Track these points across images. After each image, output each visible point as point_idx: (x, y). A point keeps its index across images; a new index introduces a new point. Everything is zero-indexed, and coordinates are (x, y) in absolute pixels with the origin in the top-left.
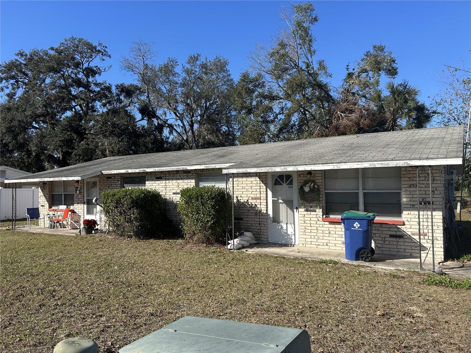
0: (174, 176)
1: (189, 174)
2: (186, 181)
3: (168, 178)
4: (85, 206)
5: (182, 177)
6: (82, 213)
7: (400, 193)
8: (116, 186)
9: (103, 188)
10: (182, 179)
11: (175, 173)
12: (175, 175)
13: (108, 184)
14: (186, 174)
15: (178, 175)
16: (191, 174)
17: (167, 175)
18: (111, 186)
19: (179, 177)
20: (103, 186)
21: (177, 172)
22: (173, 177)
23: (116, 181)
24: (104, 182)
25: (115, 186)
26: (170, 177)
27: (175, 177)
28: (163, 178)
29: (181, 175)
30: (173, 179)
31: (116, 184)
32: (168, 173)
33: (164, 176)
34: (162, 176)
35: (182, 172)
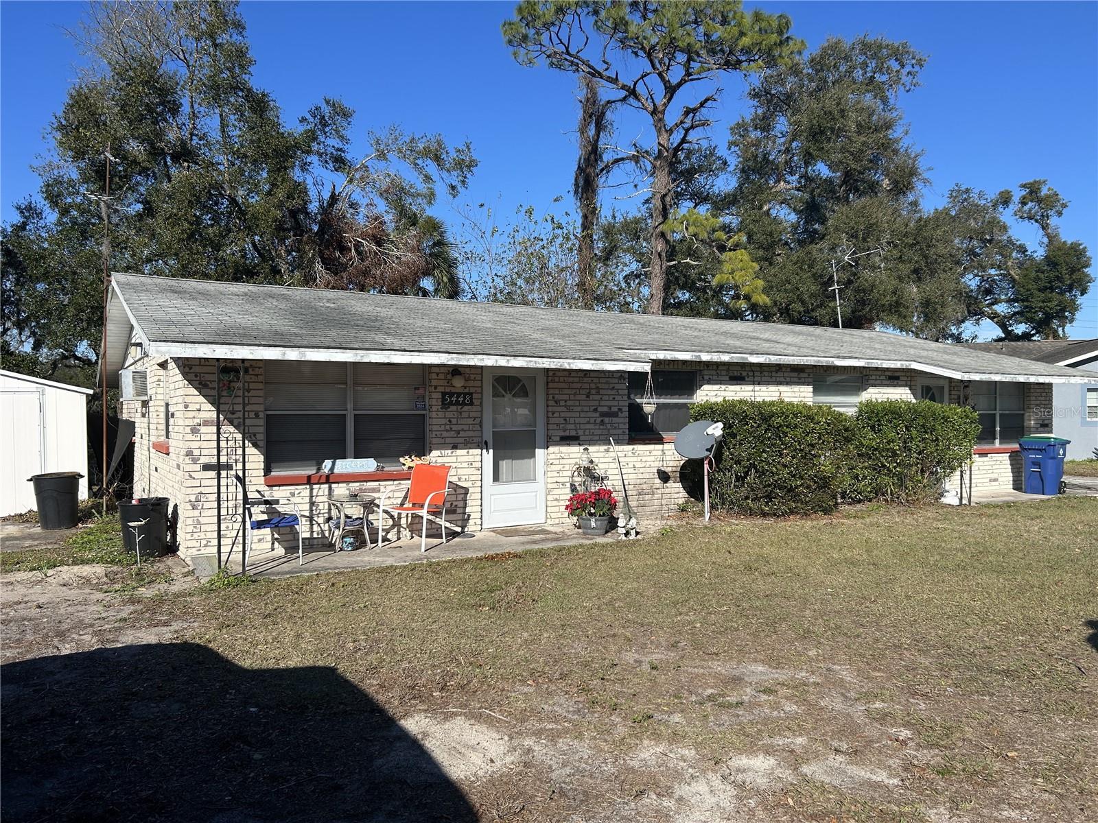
0: (771, 377)
1: (802, 375)
2: (796, 388)
3: (759, 379)
4: (488, 456)
5: (788, 379)
6: (473, 478)
7: (1023, 415)
8: (613, 392)
9: (566, 397)
10: (787, 384)
11: (774, 369)
12: (774, 374)
13: (587, 386)
14: (795, 374)
15: (780, 374)
16: (806, 375)
17: (756, 374)
18: (598, 393)
19: (783, 380)
20: (566, 391)
21: (779, 367)
22: (769, 379)
23: (616, 381)
24: (571, 380)
25: (610, 392)
26: (763, 379)
27: (774, 379)
28: (746, 379)
29: (786, 374)
30: (768, 383)
31: (613, 388)
32: (758, 369)
33: (751, 374)
34: (744, 374)
35: (789, 370)
